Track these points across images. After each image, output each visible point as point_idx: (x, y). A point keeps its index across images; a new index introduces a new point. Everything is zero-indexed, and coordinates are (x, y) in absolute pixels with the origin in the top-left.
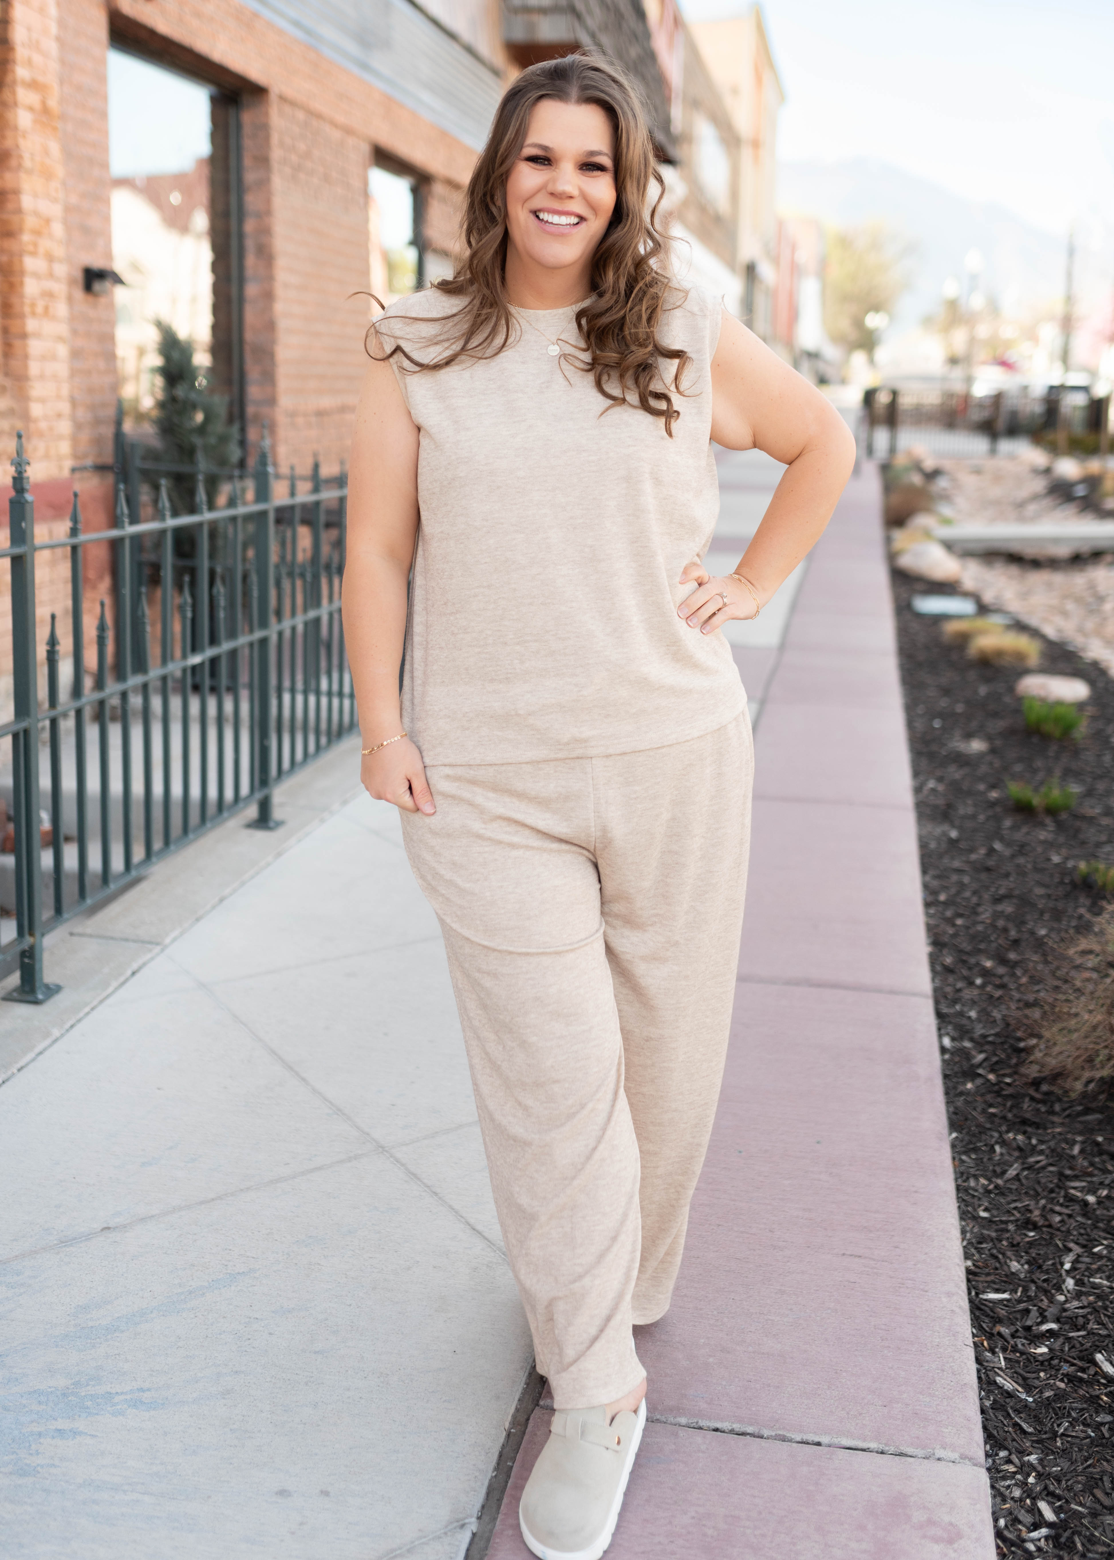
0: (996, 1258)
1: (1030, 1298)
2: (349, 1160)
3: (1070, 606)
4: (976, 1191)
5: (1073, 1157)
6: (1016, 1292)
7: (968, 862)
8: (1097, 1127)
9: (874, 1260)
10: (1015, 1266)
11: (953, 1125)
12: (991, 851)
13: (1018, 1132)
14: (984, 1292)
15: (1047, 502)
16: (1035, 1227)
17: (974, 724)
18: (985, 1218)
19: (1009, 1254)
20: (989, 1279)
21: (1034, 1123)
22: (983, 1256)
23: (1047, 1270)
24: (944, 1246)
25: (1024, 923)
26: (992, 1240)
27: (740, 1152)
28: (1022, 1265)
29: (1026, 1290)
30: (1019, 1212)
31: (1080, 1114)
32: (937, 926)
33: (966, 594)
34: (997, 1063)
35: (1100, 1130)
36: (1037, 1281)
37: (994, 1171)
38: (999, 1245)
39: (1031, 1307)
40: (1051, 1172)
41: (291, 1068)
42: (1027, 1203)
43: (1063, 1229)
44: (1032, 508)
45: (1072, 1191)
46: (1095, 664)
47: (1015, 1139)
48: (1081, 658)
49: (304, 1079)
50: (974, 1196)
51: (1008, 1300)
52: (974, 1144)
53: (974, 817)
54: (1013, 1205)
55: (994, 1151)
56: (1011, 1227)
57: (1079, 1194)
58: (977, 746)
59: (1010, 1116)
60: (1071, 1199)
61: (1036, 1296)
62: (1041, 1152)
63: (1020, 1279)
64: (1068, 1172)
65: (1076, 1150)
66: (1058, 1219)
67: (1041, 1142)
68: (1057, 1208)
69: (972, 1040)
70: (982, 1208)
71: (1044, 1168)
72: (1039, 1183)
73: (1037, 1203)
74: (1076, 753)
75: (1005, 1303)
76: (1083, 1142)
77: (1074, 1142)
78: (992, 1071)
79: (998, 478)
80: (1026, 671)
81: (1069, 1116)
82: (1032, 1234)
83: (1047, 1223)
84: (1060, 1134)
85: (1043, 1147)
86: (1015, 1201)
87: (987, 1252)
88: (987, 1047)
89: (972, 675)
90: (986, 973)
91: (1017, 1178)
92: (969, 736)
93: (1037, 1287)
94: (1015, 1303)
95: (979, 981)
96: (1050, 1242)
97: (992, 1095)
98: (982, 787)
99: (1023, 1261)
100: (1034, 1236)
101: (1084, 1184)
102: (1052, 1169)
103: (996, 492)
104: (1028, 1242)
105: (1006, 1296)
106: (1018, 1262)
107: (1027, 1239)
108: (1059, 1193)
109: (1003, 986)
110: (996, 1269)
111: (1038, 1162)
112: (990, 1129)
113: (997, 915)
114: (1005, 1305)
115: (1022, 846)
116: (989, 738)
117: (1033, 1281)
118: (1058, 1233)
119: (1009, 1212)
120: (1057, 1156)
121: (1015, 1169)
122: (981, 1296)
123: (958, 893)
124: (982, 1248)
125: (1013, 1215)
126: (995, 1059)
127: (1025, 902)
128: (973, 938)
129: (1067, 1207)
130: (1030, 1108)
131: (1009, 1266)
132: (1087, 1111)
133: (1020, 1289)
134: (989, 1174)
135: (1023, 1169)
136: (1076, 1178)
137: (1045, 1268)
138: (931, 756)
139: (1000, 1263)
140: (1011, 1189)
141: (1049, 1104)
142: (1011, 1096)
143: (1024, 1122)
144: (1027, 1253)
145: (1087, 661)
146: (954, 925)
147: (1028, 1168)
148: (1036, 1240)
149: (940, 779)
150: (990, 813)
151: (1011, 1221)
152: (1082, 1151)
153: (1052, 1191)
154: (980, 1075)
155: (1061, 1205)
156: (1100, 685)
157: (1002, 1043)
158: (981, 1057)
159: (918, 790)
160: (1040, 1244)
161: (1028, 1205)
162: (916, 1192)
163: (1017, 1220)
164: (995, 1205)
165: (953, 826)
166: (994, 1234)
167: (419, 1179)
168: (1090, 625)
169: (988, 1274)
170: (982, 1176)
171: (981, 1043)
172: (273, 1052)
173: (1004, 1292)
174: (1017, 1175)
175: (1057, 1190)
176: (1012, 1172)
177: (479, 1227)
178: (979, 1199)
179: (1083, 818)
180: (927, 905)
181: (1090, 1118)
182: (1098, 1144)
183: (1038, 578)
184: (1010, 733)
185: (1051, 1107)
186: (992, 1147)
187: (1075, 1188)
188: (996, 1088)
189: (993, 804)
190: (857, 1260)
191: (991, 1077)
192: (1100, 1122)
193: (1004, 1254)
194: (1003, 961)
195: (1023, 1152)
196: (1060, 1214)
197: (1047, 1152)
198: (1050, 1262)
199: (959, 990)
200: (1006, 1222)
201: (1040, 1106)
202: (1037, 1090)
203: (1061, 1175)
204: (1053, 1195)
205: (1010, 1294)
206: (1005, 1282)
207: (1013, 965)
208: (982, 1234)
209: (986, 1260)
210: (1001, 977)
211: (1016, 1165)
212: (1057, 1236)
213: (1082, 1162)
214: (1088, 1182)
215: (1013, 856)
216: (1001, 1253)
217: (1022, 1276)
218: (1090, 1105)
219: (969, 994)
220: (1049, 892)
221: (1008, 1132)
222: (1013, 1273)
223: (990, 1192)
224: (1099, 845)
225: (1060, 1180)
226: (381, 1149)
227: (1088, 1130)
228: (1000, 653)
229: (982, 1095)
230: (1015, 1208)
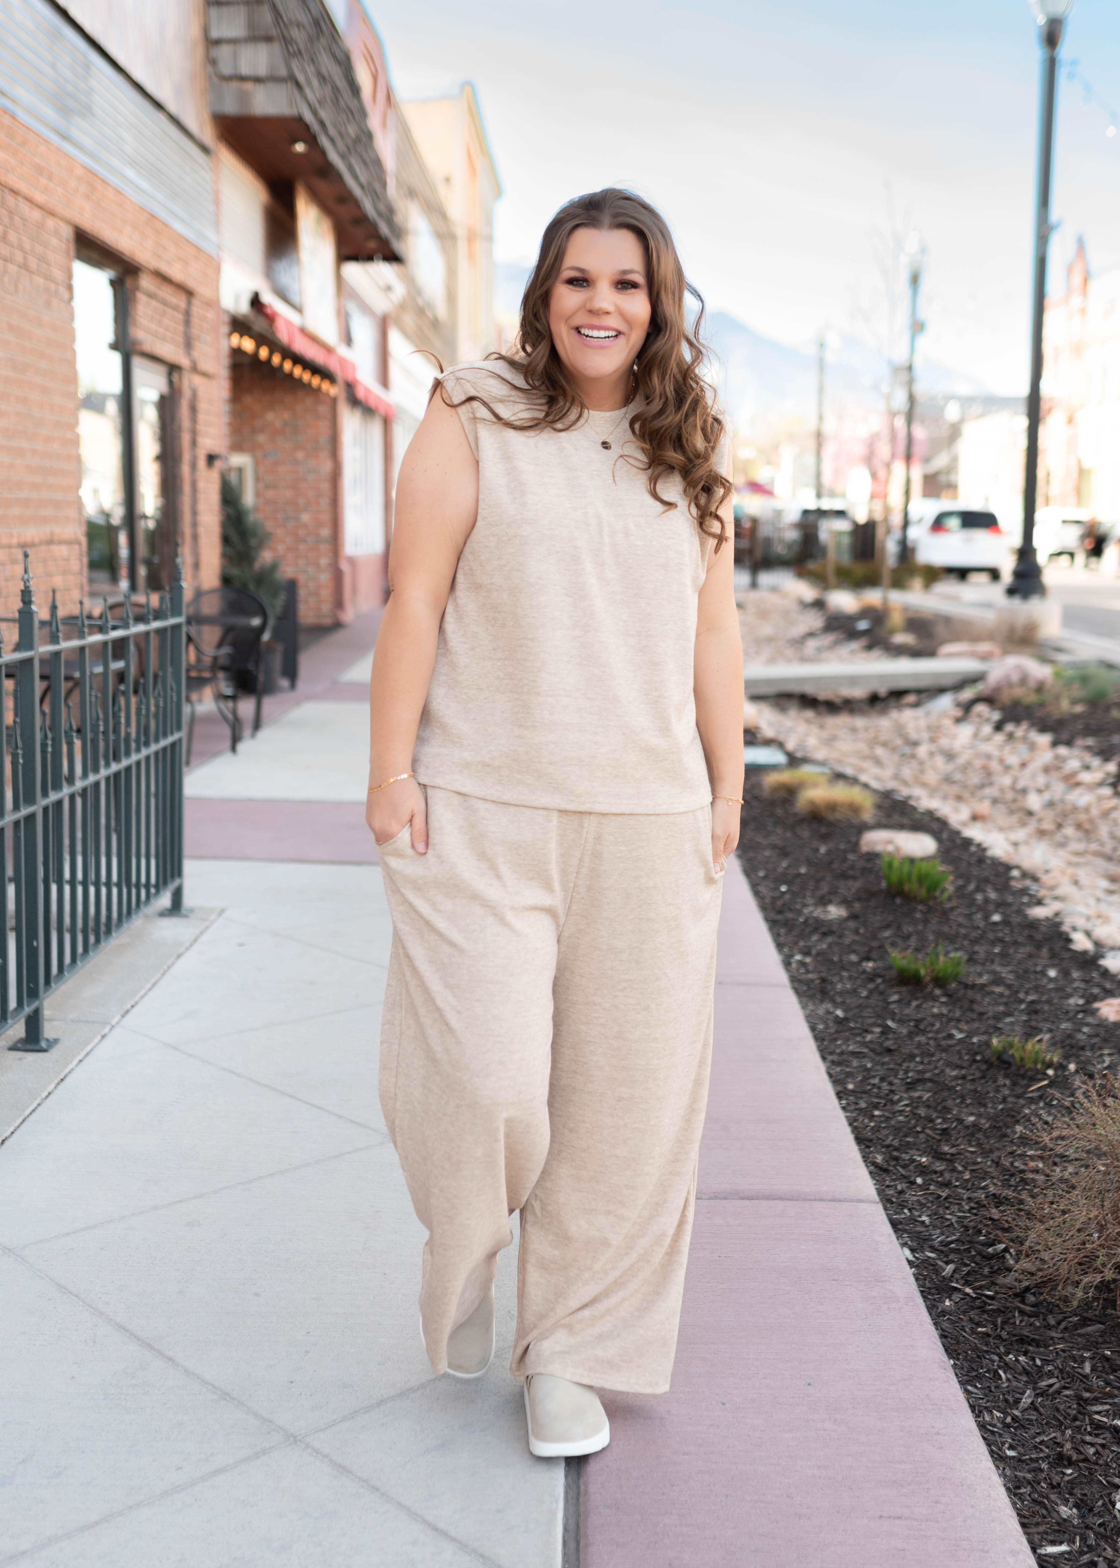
0: (1041, 1503)
1: (1091, 1548)
2: (257, 1456)
3: (880, 751)
4: (994, 1426)
5: (1086, 1377)
6: (1074, 1543)
7: (864, 1044)
8: (1100, 1340)
9: (917, 1520)
10: (1065, 1511)
11: (950, 1352)
12: (886, 1030)
13: (1018, 1353)
14: (1041, 1546)
15: (829, 639)
16: (1070, 1463)
17: (825, 888)
18: (1014, 1457)
19: (1053, 1497)
20: (1041, 1529)
21: (1033, 1340)
22: (1026, 1503)
23: (1099, 1512)
24: (989, 1496)
25: (947, 1110)
26: (1029, 1483)
27: (723, 1404)
28: (1071, 1509)
29: (1084, 1539)
30: (1047, 1447)
31: (1076, 1326)
32: (855, 1120)
33: (768, 742)
34: (968, 1274)
35: (1105, 1342)
36: (1093, 1526)
37: (1006, 1401)
38: (1039, 1488)
39: (1096, 1559)
40: (1067, 1396)
41: (150, 1347)
42: (1054, 1435)
43: (1101, 1462)
44: (812, 645)
45: (1097, 1417)
46: (930, 813)
47: (1017, 1360)
48: (914, 809)
49: (170, 1359)
50: (993, 1433)
51: (1069, 1553)
52: (977, 1371)
53: (854, 992)
54: (1038, 1440)
55: (1000, 1378)
56: (1044, 1466)
57: (1105, 1420)
58: (835, 912)
59: (1004, 1334)
60: (1098, 1427)
61: (1098, 1545)
62: (1050, 1375)
63: (1074, 1526)
64: (1087, 1395)
65: (1087, 1367)
66: (1092, 1451)
67: (1046, 1362)
68: (1088, 1438)
69: (933, 1249)
70: (1007, 1445)
71: (1058, 1392)
72: (1058, 1410)
73: (1063, 1433)
74: (945, 914)
75: (1066, 1556)
76: (1092, 1358)
77: (1083, 1360)
78: (967, 1283)
79: (763, 614)
80: (864, 827)
81: (1066, 1329)
82: (1069, 1471)
83: (1081, 1457)
84: (1064, 1351)
85: (1050, 1368)
86: (1039, 1434)
87: (1028, 1498)
88: (952, 1256)
89: (805, 833)
90: (923, 1170)
91: (1033, 1406)
92: (823, 901)
93: (1096, 1534)
94: (1077, 1555)
95: (919, 1181)
96: (1091, 1480)
97: (976, 1311)
98: (854, 958)
99: (1070, 1504)
100: (1071, 1474)
101: (1107, 1407)
102: (1067, 1392)
103: (767, 630)
104: (1068, 1482)
105: (1064, 1548)
106: (1066, 1506)
107: (1067, 1478)
108: (1083, 1420)
109: (947, 1185)
110: (1045, 1517)
111: (1051, 1386)
112: (987, 1352)
113: (915, 1103)
114: (1066, 1559)
115: (918, 1022)
116: (845, 902)
117: (1088, 1527)
118: (1097, 1467)
119: (1036, 1447)
120: (1070, 1377)
121: (1029, 1396)
122: (1038, 1551)
123: (865, 1079)
124: (1021, 1494)
125: (1041, 1450)
126: (966, 1269)
127: (939, 1085)
128: (897, 1129)
129: (1097, 1435)
130: (1023, 1324)
131: (1058, 1512)
132: (1085, 1322)
133: (1078, 1538)
134: (1002, 1405)
135: (1037, 1396)
136: (1096, 1401)
137: (1096, 1510)
138: (789, 925)
139: (1047, 1509)
140: (1031, 1420)
141: (1041, 1317)
142: (999, 1311)
143: (1022, 1340)
144: (1071, 1494)
145: (921, 811)
146: (872, 1117)
147: (1042, 1395)
148: (1076, 1477)
149: (806, 953)
150: (871, 986)
151: (1042, 1458)
152: (1093, 1369)
153: (1075, 1419)
154: (956, 1289)
155: (1090, 1434)
156: (945, 836)
157: (968, 1250)
158: (950, 1268)
159: (787, 964)
160: (1081, 1483)
161: (1055, 1438)
162: (938, 1434)
163: (1048, 1457)
164: (1019, 1441)
165: (836, 1005)
166: (1029, 1476)
167: (350, 1472)
168: (907, 772)
169: (1037, 1524)
170: (994, 1408)
171: (944, 1251)
172: (121, 1328)
173: (1061, 1543)
174: (1032, 1403)
175: (1080, 1417)
176: (1027, 1399)
177: (442, 1526)
178: (1000, 1435)
179: (973, 987)
180: (839, 1095)
181: (1089, 1329)
182: (1107, 1359)
183: (839, 722)
184: (868, 895)
185: (1044, 1320)
186: (996, 1372)
187: (1099, 1413)
188: (978, 1303)
189: (871, 977)
190: (897, 1521)
191: (968, 1290)
192: (1103, 1333)
193: (1047, 1498)
194: (939, 1156)
195: (1032, 1376)
196: (1092, 1445)
197: (1056, 1372)
198: (1100, 1503)
199: (901, 1192)
200: (1036, 1460)
201: (1032, 1320)
202: (1023, 1302)
203: (1079, 1398)
204: (1078, 1423)
205: (1068, 1545)
206: (1058, 1531)
207: (950, 1159)
208: (1016, 1476)
209: (1030, 1508)
210: (941, 1173)
211: (1028, 1392)
212: (1096, 1471)
213: (1096, 1382)
214: (1111, 1405)
215: (911, 1035)
216: (1044, 1497)
217: (1075, 1522)
218: (1085, 1315)
219: (913, 1196)
220: (963, 1072)
221: (1008, 1353)
222: (1065, 1520)
223: (1008, 1426)
224: (998, 1017)
225: (1079, 1404)
226: (293, 1439)
227: (1092, 1344)
228: (832, 806)
229: (964, 1313)
230: (1042, 1442)
